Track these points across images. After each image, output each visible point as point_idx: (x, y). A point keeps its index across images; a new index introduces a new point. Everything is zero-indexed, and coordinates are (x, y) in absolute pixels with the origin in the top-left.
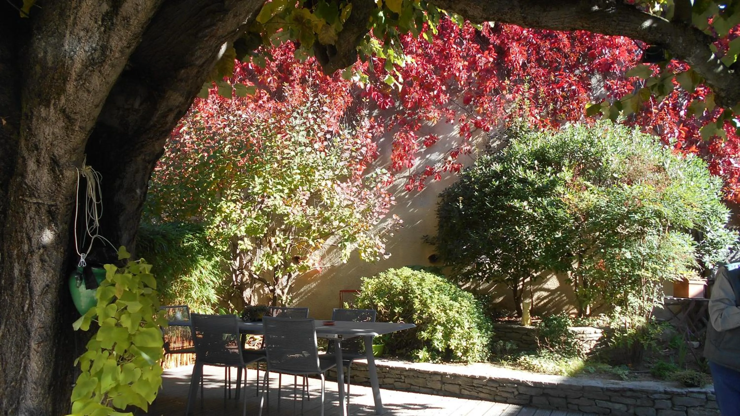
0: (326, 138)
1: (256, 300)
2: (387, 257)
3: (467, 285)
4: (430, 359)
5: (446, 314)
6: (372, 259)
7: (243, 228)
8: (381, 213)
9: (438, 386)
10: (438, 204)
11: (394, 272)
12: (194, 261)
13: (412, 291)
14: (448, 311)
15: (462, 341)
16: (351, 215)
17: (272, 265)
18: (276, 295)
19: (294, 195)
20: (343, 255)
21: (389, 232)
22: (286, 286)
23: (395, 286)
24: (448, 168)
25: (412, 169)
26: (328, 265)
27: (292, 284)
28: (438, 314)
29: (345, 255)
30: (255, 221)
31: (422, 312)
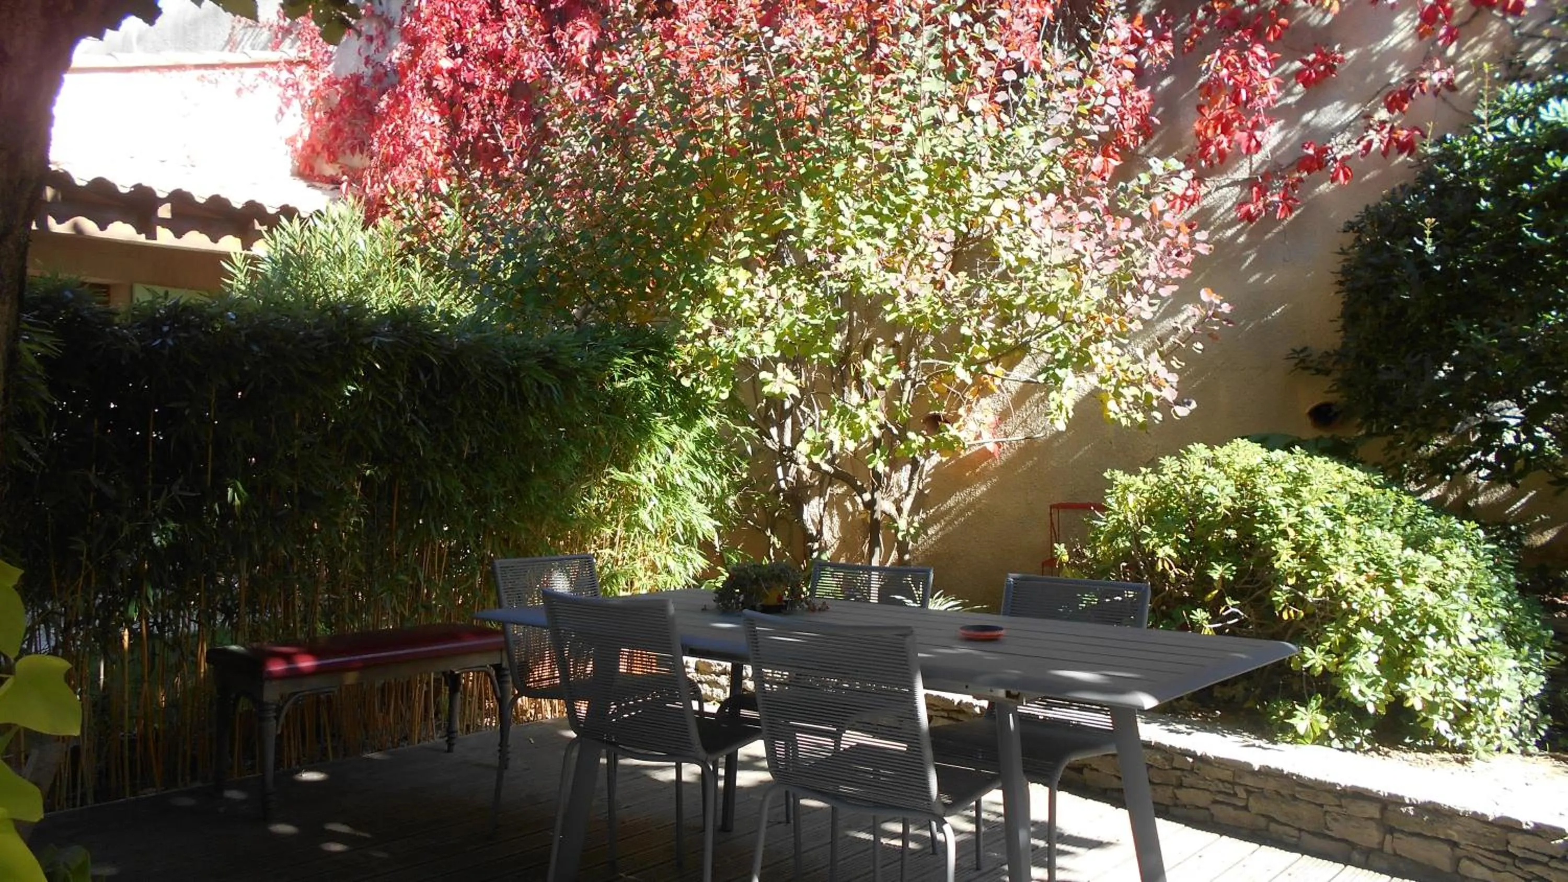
0: (1002, 81)
1: (836, 529)
2: (1183, 411)
3: (1435, 492)
4: (1332, 735)
5: (1391, 591)
6: (1140, 417)
7: (769, 337)
8: (1167, 281)
9: (1371, 836)
10: (1343, 252)
11: (1208, 454)
12: (644, 431)
13: (1266, 513)
14: (1398, 584)
15: (1451, 685)
16: (1075, 292)
17: (856, 437)
18: (878, 515)
19: (913, 242)
20: (1053, 406)
21: (1189, 338)
22: (907, 494)
23: (1212, 496)
24: (1375, 146)
25: (1257, 158)
26: (1020, 436)
27: (924, 488)
28: (1361, 594)
29: (1060, 407)
30: (801, 316)
31: (1303, 583)
